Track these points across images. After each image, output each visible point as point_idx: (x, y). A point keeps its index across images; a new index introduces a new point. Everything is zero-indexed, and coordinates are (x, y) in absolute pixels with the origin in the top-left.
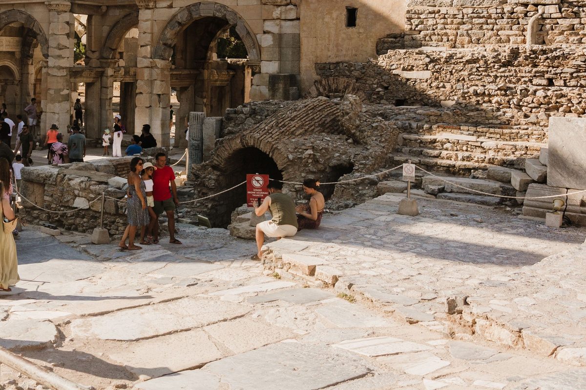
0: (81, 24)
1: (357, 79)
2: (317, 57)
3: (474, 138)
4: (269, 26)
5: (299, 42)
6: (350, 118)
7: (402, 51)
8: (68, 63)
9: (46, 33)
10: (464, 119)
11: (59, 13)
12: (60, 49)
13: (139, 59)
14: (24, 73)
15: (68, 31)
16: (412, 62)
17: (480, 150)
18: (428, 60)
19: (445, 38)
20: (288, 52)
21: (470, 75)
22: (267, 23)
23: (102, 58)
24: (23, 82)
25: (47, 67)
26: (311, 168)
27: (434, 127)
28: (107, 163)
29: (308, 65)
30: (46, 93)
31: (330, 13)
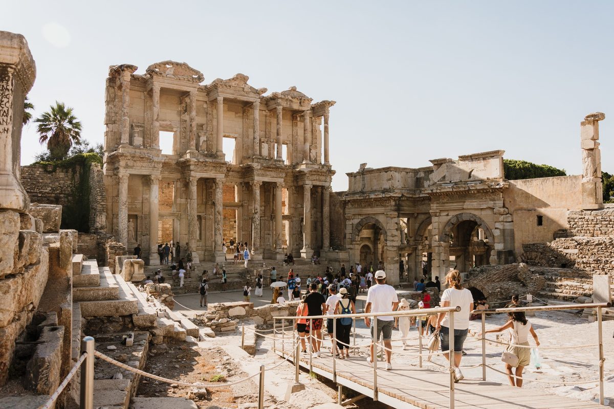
0: (404, 222)
1: (541, 253)
2: (523, 241)
3: (579, 284)
4: (498, 225)
5: (513, 233)
6: (521, 274)
7: (563, 239)
8: (398, 244)
9: (386, 228)
10: (577, 275)
11: (392, 218)
12: (393, 237)
13: (432, 242)
14: (376, 248)
15: (396, 227)
16: (568, 245)
17: (582, 289)
18: (576, 243)
19: (588, 232)
20: (508, 238)
21: (598, 251)
22: (497, 224)
23: (416, 240)
24: (375, 253)
25: (387, 246)
26: (499, 297)
27: (563, 278)
28: (408, 294)
29: (519, 245)
30: (387, 259)
31: (528, 218)
